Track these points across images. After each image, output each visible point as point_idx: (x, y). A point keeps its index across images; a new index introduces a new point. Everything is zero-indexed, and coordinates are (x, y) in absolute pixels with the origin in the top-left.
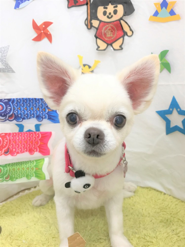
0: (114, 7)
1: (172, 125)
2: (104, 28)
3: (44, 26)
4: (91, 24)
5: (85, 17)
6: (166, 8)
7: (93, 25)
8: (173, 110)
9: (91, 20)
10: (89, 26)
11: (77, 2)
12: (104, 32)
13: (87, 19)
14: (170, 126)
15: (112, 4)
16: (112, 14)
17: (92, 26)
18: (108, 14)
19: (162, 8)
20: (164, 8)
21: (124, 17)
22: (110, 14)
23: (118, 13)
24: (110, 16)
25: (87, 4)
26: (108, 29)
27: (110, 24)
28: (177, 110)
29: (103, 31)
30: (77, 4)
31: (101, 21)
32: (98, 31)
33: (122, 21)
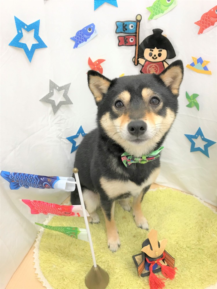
0: (159, 51)
1: (196, 147)
2: (149, 66)
3: (97, 63)
4: (138, 61)
5: (134, 55)
6: (201, 64)
7: (140, 62)
8: (198, 136)
9: (138, 58)
10: (136, 63)
11: (127, 43)
12: (149, 70)
13: (135, 57)
14: (194, 146)
15: (157, 48)
16: (157, 56)
17: (138, 63)
18: (153, 56)
19: (198, 63)
20: (200, 63)
21: (167, 59)
22: (155, 56)
23: (161, 56)
24: (155, 58)
25: (136, 45)
26: (152, 67)
27: (154, 64)
28: (201, 137)
29: (148, 68)
30: (127, 44)
31: (146, 61)
32: (144, 67)
33: (164, 63)
